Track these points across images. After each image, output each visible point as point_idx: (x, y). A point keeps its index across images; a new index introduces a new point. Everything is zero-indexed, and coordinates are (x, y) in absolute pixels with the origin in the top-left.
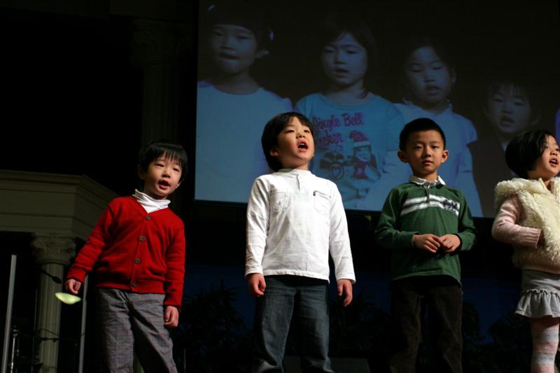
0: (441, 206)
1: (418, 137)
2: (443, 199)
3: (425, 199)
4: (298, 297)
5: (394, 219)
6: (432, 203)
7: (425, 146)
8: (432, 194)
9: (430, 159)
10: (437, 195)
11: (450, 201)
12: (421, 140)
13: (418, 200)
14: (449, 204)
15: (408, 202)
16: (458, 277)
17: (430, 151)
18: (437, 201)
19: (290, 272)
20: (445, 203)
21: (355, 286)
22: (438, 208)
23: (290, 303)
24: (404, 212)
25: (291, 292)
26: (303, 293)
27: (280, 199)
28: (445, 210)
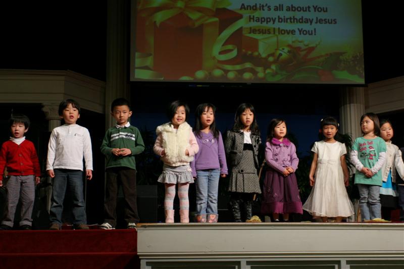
0: (124, 137)
1: (118, 109)
2: (126, 133)
3: (118, 134)
4: (68, 177)
5: (108, 143)
6: (120, 136)
7: (120, 112)
8: (121, 132)
9: (122, 118)
10: (123, 132)
11: (129, 134)
12: (119, 110)
13: (115, 135)
14: (128, 136)
15: (112, 136)
16: (135, 168)
17: (122, 115)
18: (123, 135)
19: (63, 167)
20: (126, 135)
21: (93, 172)
22: (123, 138)
23: (65, 179)
24: (112, 140)
25: (64, 175)
26: (70, 176)
27: (61, 138)
28: (126, 139)
